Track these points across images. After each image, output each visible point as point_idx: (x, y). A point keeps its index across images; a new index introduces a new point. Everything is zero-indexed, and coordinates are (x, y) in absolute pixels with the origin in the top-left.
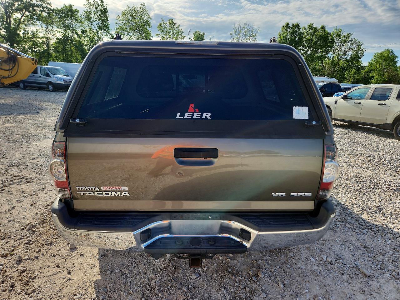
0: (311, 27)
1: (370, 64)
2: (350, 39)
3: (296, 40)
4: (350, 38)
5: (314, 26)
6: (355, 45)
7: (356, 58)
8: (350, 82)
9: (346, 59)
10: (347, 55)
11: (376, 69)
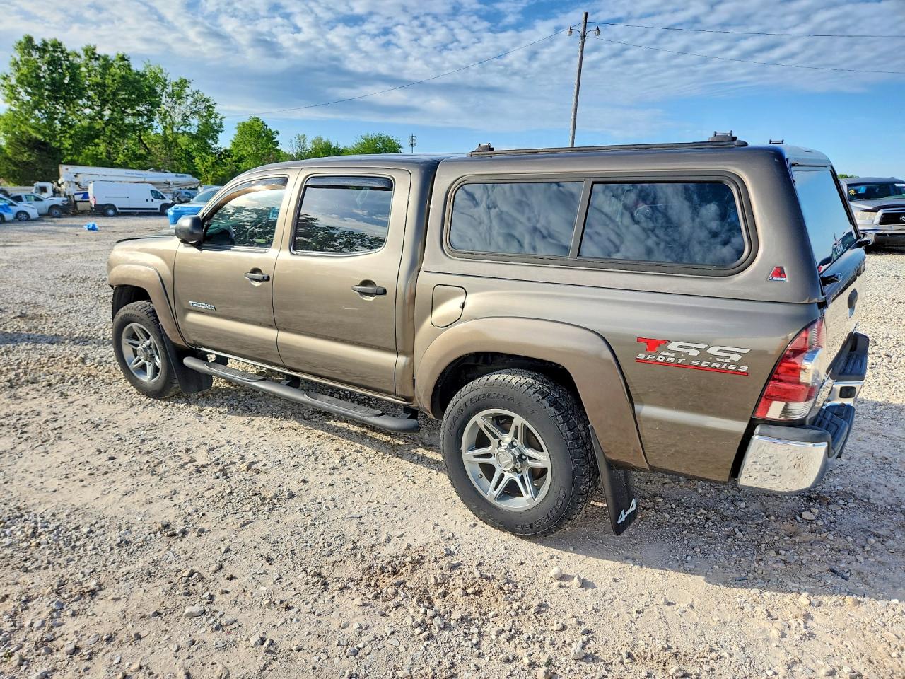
0: (91, 54)
1: (234, 144)
2: (188, 91)
3: (66, 82)
4: (187, 89)
5: (99, 51)
6: (201, 106)
7: (210, 131)
8: (209, 182)
9: (191, 133)
10: (190, 125)
11: (248, 155)
